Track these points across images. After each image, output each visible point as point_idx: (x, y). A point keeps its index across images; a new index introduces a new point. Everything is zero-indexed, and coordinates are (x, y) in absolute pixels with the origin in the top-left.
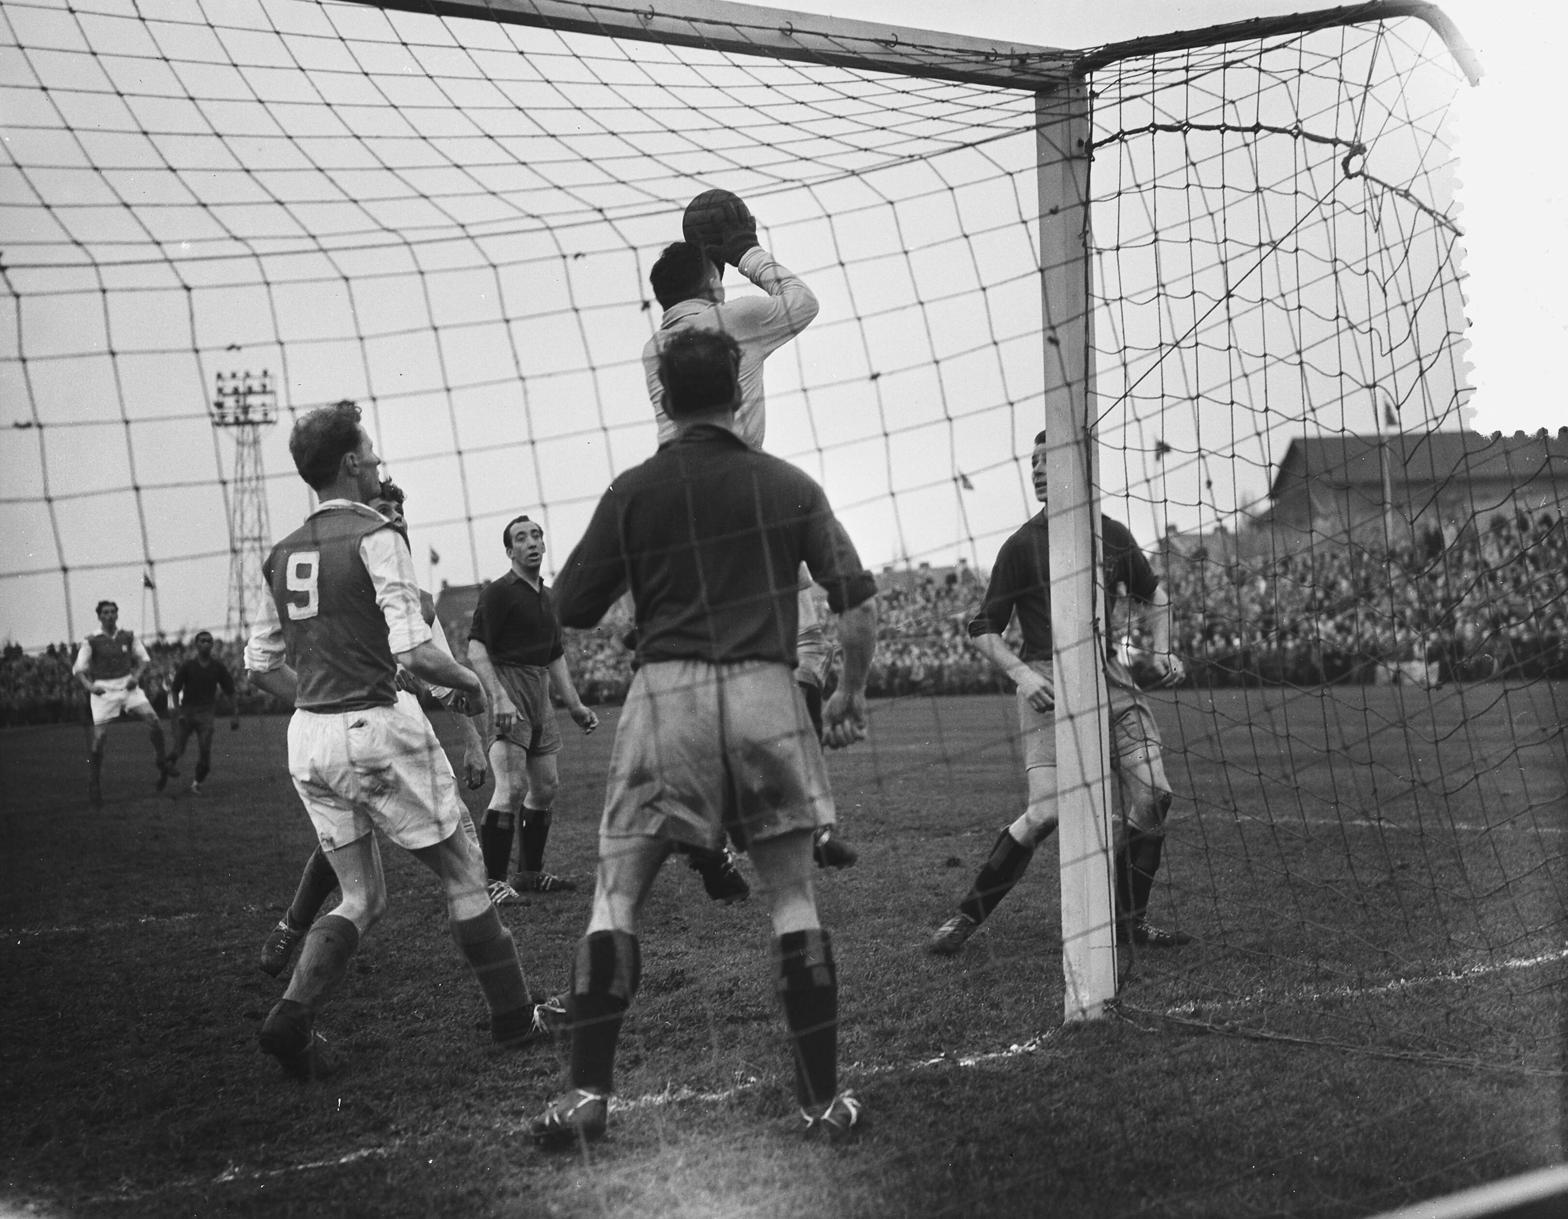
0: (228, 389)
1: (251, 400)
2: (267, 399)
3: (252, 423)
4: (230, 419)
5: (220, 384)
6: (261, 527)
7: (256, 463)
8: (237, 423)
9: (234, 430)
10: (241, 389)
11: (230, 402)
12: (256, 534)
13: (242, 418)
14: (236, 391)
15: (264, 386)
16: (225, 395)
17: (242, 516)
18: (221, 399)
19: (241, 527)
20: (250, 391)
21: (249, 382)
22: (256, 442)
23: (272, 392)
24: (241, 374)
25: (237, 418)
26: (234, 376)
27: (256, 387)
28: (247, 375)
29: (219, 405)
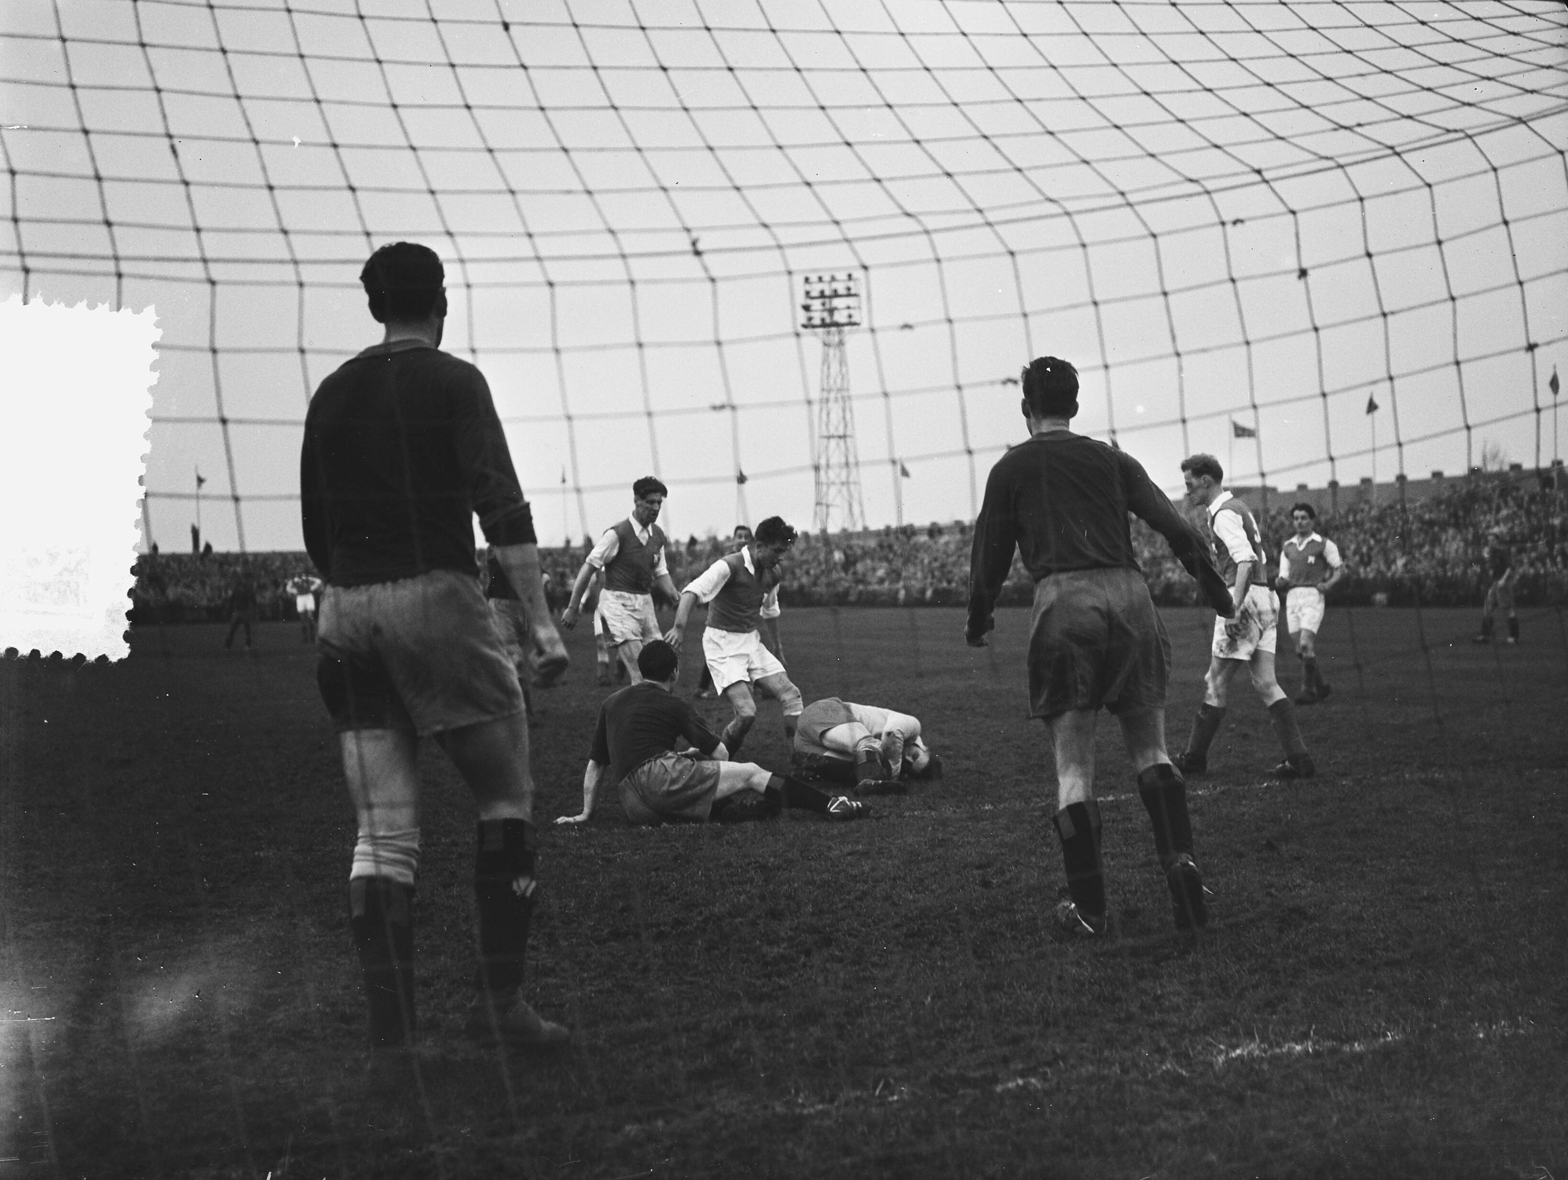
0: (815, 293)
1: (836, 302)
2: (851, 301)
3: (837, 325)
4: (817, 321)
5: (808, 287)
6: (846, 426)
7: (841, 365)
8: (824, 325)
9: (820, 330)
10: (827, 292)
11: (816, 304)
12: (841, 433)
13: (828, 321)
14: (822, 295)
15: (849, 289)
16: (813, 298)
17: (828, 414)
18: (809, 302)
19: (827, 425)
20: (836, 295)
21: (835, 285)
22: (841, 343)
23: (855, 295)
24: (827, 278)
25: (823, 320)
26: (820, 279)
27: (842, 290)
28: (833, 279)
29: (807, 308)
